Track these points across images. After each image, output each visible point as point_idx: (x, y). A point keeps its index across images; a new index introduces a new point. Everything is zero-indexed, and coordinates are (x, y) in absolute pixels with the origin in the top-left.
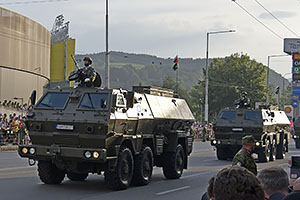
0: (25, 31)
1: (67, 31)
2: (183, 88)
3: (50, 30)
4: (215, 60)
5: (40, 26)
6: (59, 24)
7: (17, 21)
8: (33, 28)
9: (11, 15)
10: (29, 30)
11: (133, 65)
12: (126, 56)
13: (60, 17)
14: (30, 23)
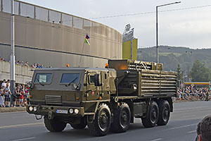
1: (132, 34)
3: (122, 34)
5: (116, 31)
6: (128, 30)
7: (102, 29)
8: (111, 32)
9: (98, 25)
10: (110, 34)
11: (174, 54)
12: (169, 48)
13: (128, 26)
14: (110, 30)
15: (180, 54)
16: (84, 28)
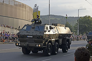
0: (25, 9)
1: (38, 9)
2: (72, 25)
3: (33, 9)
4: (81, 17)
5: (30, 7)
6: (36, 7)
7: (23, 6)
9: (22, 4)
10: (27, 8)
11: (57, 19)
12: (55, 16)
13: (36, 5)
14: (27, 6)
15: (60, 19)
16: (14, 5)
